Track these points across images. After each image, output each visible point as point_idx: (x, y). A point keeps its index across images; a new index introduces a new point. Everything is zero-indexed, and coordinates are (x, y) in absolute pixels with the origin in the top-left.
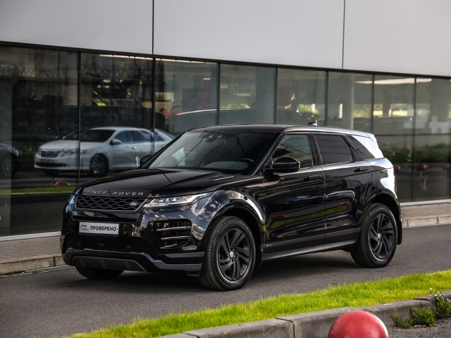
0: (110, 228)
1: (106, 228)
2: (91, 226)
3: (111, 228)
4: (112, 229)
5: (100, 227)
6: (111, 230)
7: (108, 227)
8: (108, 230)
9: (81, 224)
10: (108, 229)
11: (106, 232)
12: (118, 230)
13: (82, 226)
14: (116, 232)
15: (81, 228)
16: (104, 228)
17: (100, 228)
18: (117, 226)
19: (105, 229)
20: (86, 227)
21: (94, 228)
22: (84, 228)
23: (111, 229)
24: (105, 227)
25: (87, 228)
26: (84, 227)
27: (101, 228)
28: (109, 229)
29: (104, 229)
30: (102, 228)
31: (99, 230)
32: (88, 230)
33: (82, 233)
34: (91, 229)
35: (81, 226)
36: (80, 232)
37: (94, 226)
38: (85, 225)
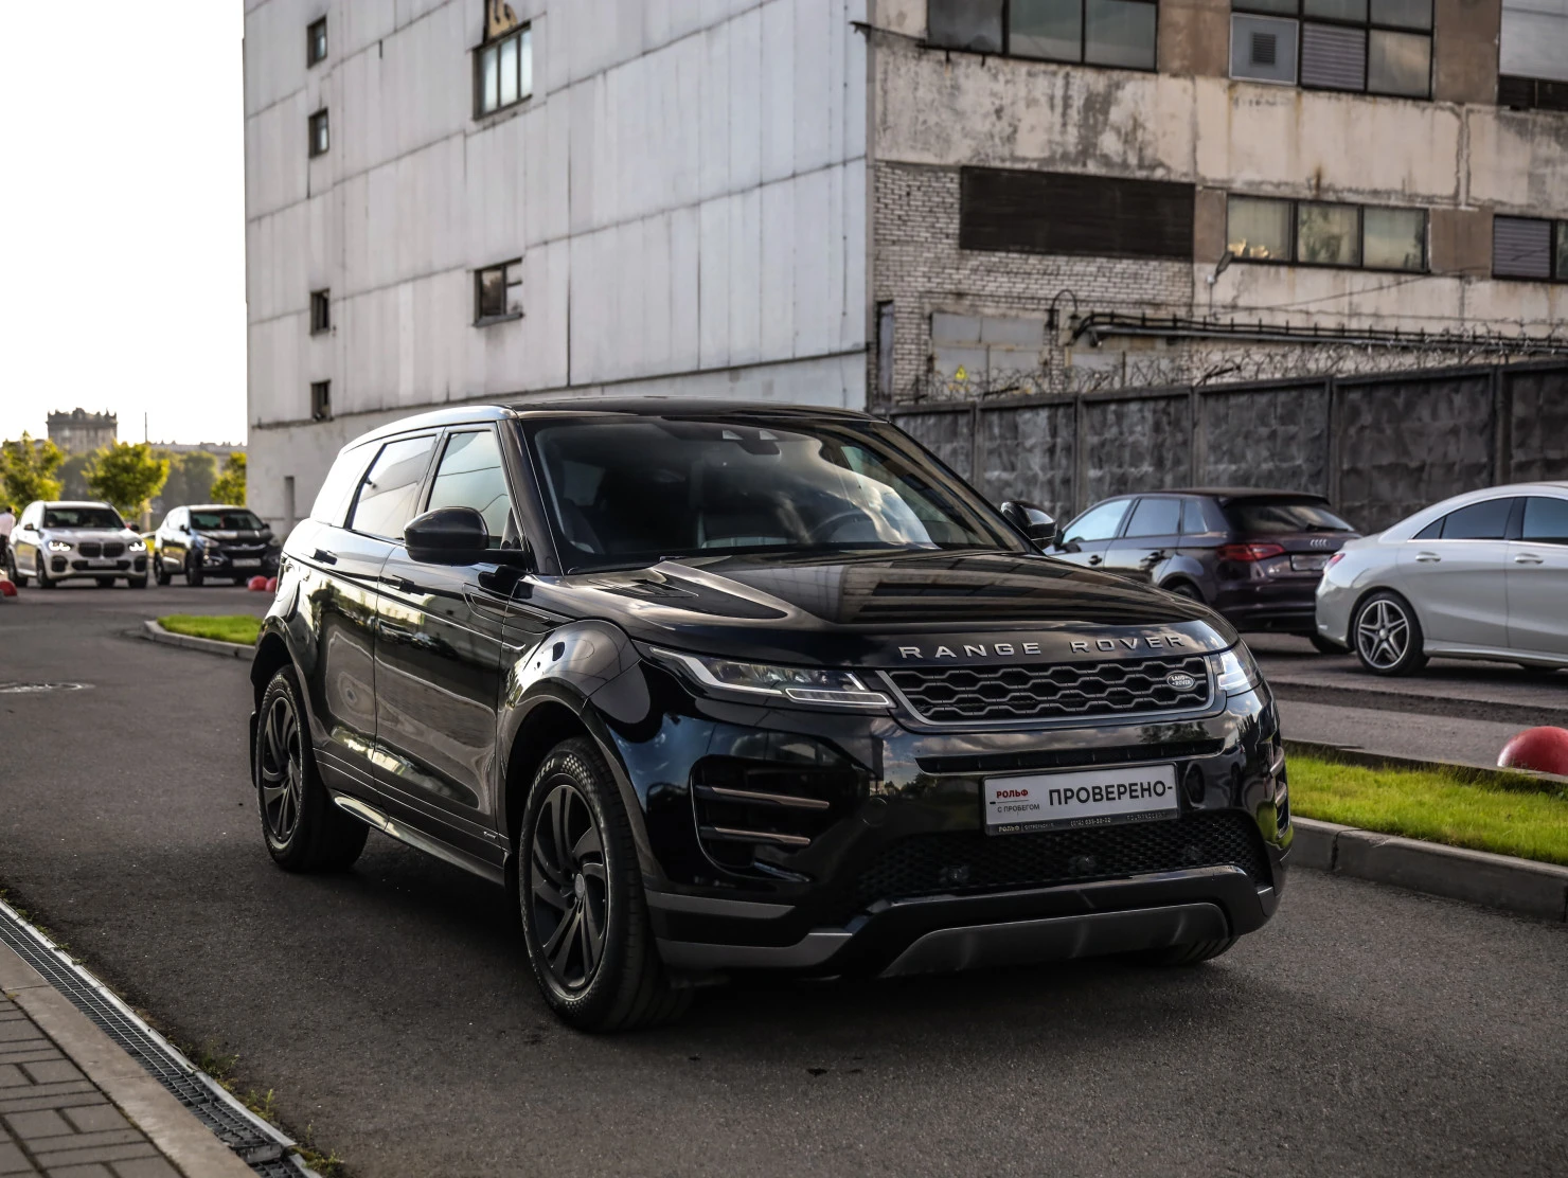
0: (1139, 788)
1: (1122, 789)
2: (1051, 792)
3: (1146, 786)
4: (1149, 790)
5: (1094, 788)
6: (1146, 793)
7: (1131, 785)
8: (1132, 797)
9: (994, 786)
10: (1131, 791)
11: (1124, 806)
12: (1174, 791)
13: (999, 794)
14: (1170, 801)
15: (996, 807)
16: (1115, 790)
17: (1097, 791)
18: (1165, 774)
19: (1120, 794)
20: (1022, 797)
21: (1066, 798)
22: (1012, 805)
23: (1143, 790)
24: (1119, 786)
25: (1031, 799)
26: (1012, 798)
27: (1100, 793)
28: (1139, 793)
29: (1116, 795)
30: (1104, 793)
31: (1095, 800)
32: (1036, 807)
33: (1003, 825)
34: (1052, 803)
35: (994, 799)
36: (990, 821)
37: (1066, 791)
38: (1020, 791)
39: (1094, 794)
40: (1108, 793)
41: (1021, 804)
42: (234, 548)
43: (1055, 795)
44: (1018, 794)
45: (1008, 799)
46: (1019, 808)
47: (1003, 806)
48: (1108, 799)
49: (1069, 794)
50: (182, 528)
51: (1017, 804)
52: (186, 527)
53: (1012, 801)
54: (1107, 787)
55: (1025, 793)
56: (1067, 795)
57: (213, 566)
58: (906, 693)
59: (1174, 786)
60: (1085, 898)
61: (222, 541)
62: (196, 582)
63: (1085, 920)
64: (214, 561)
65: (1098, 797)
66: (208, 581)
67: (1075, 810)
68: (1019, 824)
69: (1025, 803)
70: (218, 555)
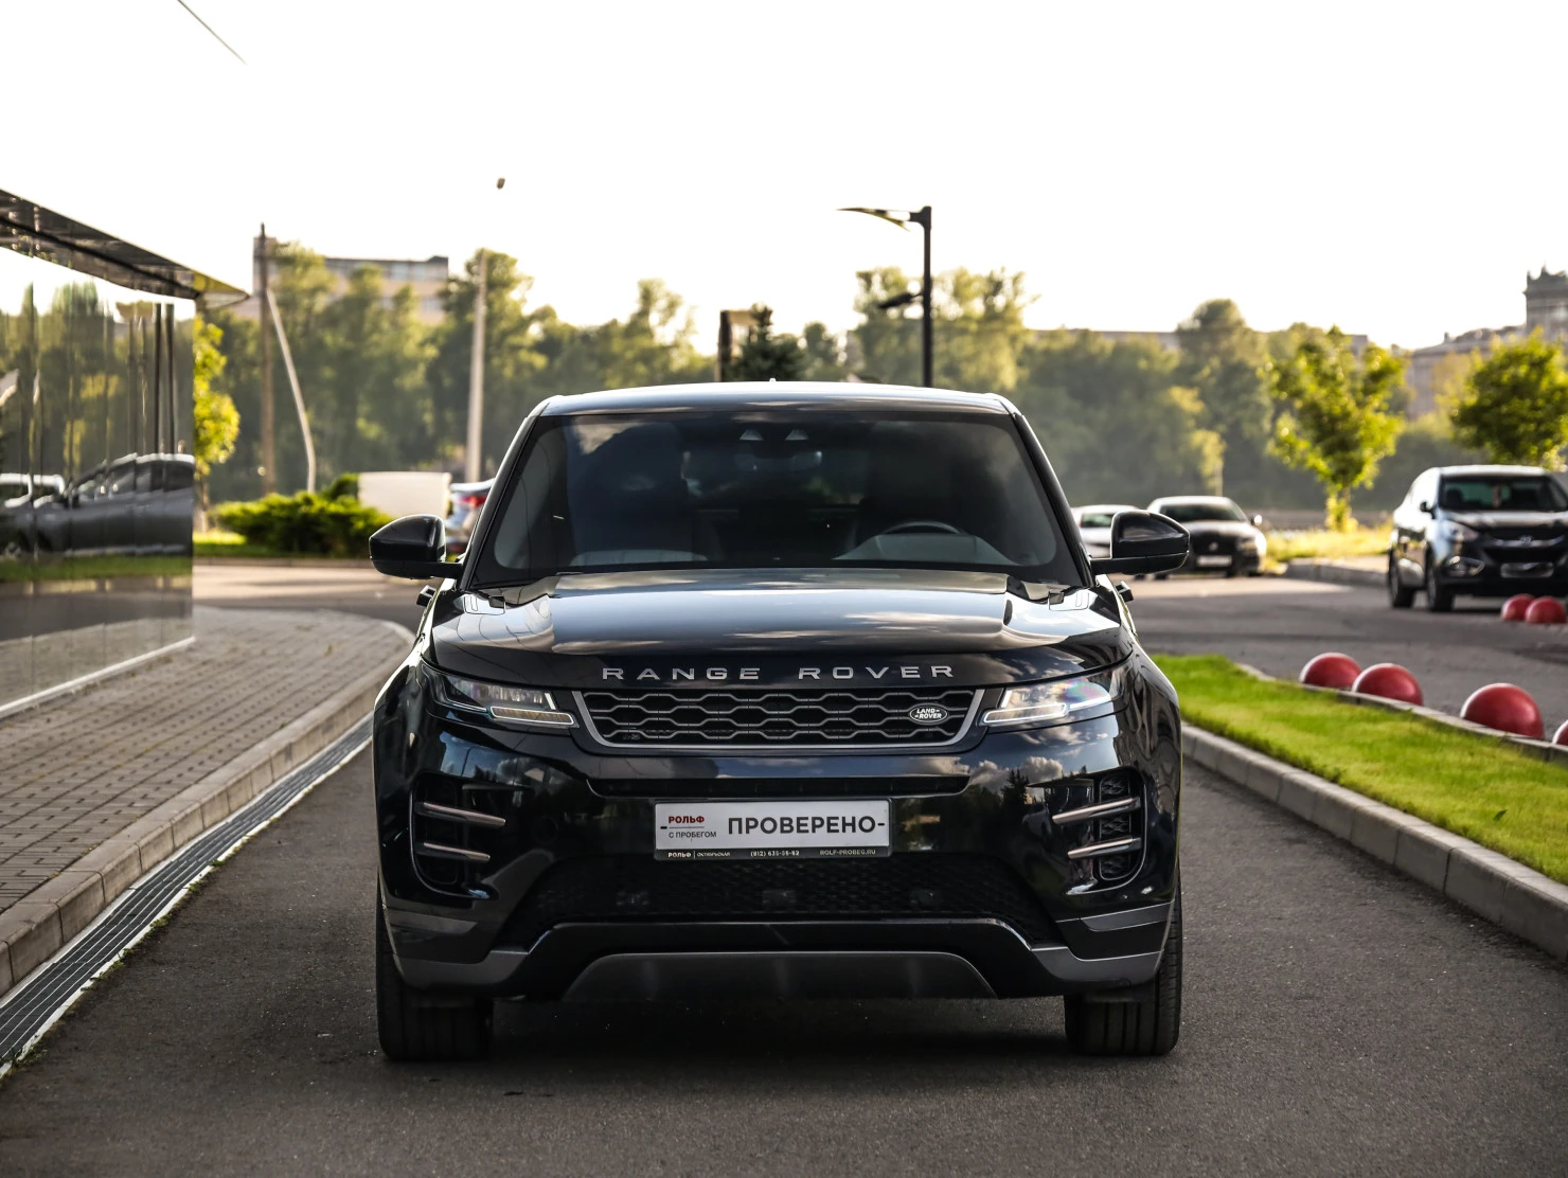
0: (840, 822)
1: (818, 822)
2: (731, 820)
3: (849, 820)
4: (853, 825)
5: (782, 819)
6: (849, 829)
7: (829, 819)
8: (829, 831)
9: (663, 812)
10: (829, 825)
11: (821, 839)
12: (886, 828)
13: (671, 819)
14: (881, 838)
15: (667, 832)
16: (809, 822)
17: (786, 825)
18: (879, 810)
19: (814, 827)
20: (697, 824)
21: (748, 827)
22: (685, 831)
23: (845, 825)
24: (814, 819)
25: (707, 826)
26: (686, 824)
27: (790, 825)
28: (840, 827)
29: (809, 828)
30: (794, 824)
31: (782, 831)
32: (713, 834)
33: (672, 851)
34: (731, 832)
35: (666, 824)
36: (659, 846)
37: (748, 820)
38: (695, 817)
39: (782, 825)
40: (799, 825)
41: (696, 830)
42: (1500, 543)
43: (735, 824)
44: (692, 820)
45: (681, 825)
46: (692, 835)
47: (675, 831)
48: (799, 831)
49: (752, 823)
50: (1424, 508)
51: (691, 830)
52: (1430, 505)
53: (685, 827)
54: (799, 819)
55: (701, 819)
56: (750, 824)
57: (1467, 576)
58: (592, 714)
59: (886, 822)
60: (776, 933)
61: (1482, 529)
62: (1442, 605)
63: (779, 957)
64: (1469, 566)
65: (786, 828)
66: (1461, 602)
67: (756, 840)
68: (691, 851)
69: (700, 830)
70: (1476, 556)
